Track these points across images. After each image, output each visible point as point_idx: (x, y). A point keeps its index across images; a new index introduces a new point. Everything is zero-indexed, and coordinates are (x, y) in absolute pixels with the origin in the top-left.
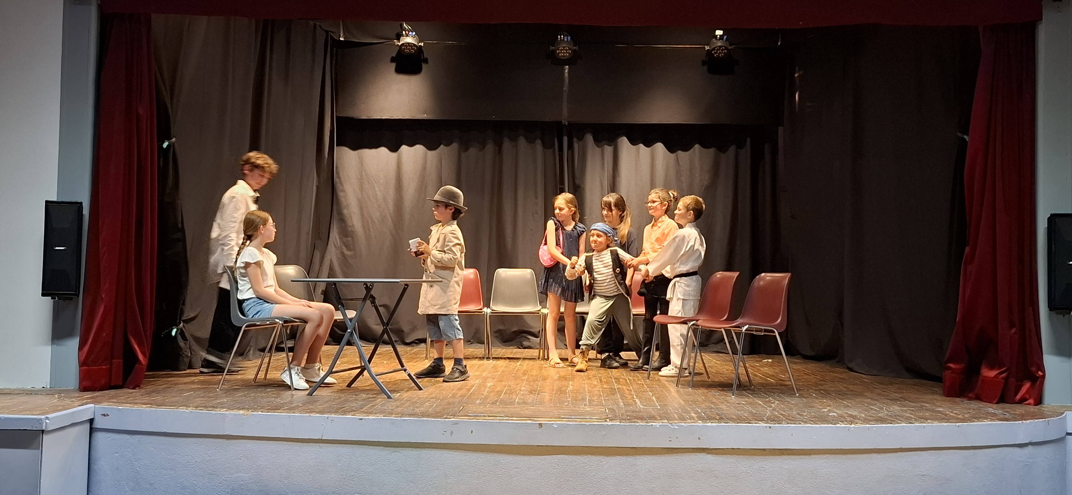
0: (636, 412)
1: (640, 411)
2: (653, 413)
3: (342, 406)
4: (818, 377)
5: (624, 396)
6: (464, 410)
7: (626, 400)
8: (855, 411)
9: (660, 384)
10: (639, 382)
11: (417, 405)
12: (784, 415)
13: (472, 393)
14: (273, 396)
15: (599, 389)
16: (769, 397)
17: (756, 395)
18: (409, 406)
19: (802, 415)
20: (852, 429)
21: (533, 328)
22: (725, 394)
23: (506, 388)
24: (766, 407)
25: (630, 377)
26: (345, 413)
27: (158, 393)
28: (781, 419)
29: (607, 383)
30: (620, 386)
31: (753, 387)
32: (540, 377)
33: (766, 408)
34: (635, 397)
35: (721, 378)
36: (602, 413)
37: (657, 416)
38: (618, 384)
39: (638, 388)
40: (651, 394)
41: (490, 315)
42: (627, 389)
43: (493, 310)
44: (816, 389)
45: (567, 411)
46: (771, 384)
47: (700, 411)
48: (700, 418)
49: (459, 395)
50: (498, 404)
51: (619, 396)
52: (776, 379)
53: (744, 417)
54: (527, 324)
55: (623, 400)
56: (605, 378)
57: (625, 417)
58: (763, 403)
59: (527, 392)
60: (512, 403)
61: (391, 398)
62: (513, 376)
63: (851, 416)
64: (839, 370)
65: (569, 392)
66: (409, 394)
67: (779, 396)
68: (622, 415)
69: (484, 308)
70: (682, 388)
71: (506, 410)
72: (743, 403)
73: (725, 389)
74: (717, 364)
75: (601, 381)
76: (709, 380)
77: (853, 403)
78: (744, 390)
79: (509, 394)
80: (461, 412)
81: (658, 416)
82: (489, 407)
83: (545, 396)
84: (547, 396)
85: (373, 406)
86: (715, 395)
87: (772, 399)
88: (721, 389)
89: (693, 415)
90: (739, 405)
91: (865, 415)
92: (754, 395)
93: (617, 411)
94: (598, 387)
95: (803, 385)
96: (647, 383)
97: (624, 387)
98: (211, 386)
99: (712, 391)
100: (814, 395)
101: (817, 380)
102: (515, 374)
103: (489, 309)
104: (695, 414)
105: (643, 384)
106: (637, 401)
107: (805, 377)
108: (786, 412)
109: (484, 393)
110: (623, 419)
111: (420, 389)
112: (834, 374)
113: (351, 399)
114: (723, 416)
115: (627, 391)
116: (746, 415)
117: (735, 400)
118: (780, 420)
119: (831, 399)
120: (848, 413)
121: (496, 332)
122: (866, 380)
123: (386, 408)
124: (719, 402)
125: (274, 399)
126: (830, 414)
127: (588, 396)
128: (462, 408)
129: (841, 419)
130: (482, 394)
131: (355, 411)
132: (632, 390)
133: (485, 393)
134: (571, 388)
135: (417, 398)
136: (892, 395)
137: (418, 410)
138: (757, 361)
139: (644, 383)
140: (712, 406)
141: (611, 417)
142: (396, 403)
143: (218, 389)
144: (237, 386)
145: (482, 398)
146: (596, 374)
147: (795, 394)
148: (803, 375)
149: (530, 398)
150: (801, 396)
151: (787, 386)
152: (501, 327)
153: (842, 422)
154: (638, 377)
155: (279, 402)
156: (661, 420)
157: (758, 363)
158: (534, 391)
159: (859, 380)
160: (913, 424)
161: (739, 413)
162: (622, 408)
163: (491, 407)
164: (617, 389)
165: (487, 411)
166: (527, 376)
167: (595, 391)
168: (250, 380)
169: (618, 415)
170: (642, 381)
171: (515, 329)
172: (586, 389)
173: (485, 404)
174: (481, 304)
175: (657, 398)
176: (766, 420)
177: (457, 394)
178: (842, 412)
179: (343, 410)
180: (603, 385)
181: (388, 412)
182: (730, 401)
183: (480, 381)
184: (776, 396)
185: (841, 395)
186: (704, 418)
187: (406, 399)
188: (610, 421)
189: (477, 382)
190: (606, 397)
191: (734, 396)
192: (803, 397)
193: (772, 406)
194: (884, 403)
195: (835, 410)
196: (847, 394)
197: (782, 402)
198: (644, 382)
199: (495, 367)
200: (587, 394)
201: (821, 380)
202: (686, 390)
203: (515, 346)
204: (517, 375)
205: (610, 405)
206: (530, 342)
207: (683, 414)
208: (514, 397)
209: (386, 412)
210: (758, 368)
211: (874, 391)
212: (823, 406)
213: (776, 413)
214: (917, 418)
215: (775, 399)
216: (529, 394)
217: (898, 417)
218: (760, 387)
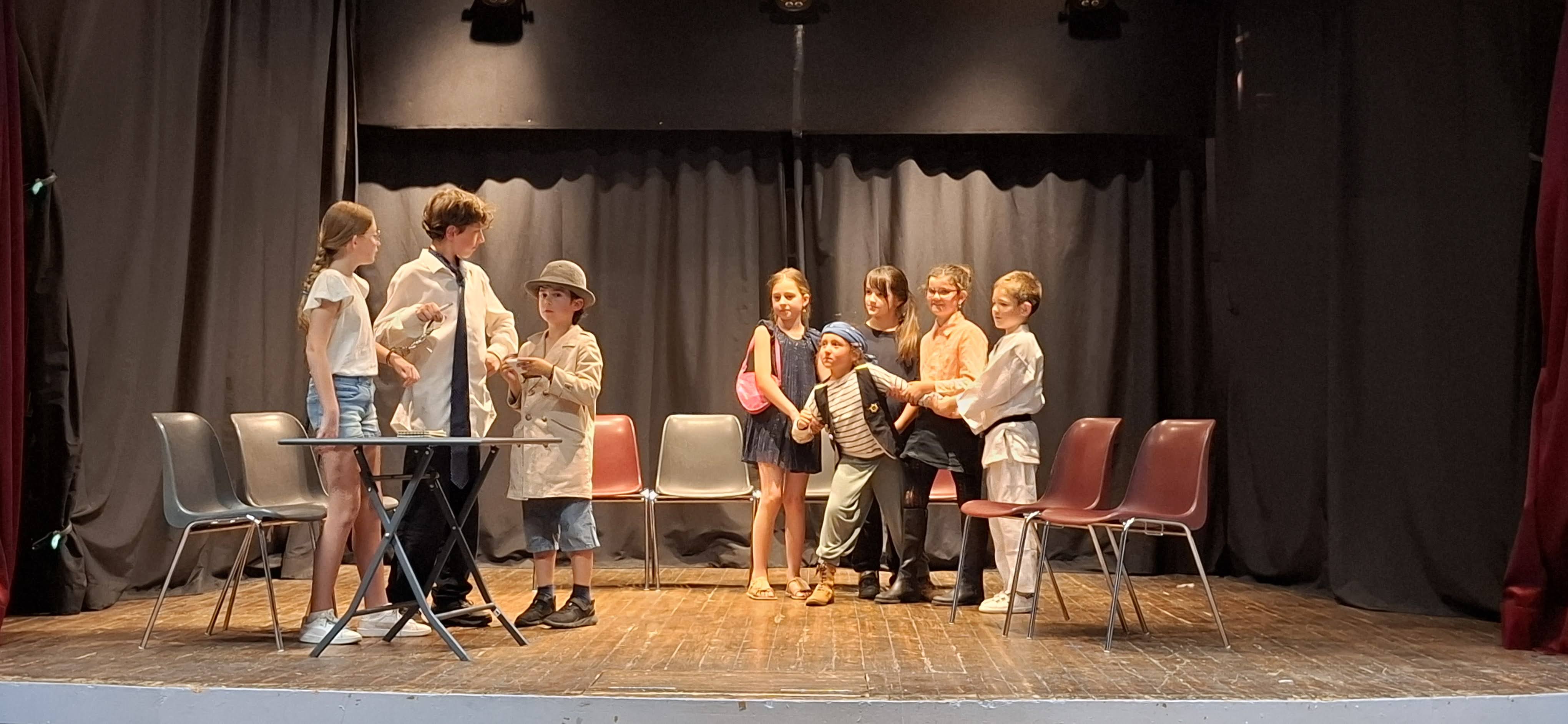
0: (922, 680)
1: (929, 679)
2: (955, 682)
3: (377, 675)
4: (1275, 615)
5: (904, 653)
6: (603, 681)
7: (905, 659)
8: (1329, 675)
9: (974, 631)
10: (935, 627)
11: (515, 673)
12: (1193, 684)
13: (618, 650)
14: (247, 658)
15: (857, 641)
16: (1175, 651)
17: (1151, 649)
18: (500, 673)
19: (1228, 683)
20: (1316, 707)
21: (739, 528)
22: (1092, 648)
23: (684, 640)
24: (1165, 669)
25: (920, 617)
26: (381, 686)
27: (30, 656)
28: (1187, 690)
29: (875, 629)
30: (898, 635)
31: (1148, 634)
32: (749, 620)
33: (1163, 670)
34: (923, 654)
35: (1091, 619)
36: (858, 683)
37: (959, 688)
38: (895, 631)
39: (931, 638)
40: (955, 648)
41: (655, 504)
42: (911, 641)
43: (660, 494)
44: (1266, 636)
45: (793, 680)
46: (1184, 629)
47: (1040, 677)
48: (1039, 690)
49: (594, 653)
50: (666, 668)
51: (893, 653)
52: (1194, 619)
53: (1120, 688)
54: (728, 518)
55: (899, 659)
56: (871, 620)
57: (899, 689)
58: (1160, 663)
59: (722, 647)
60: (691, 668)
61: (467, 660)
62: (699, 619)
63: (1318, 684)
64: (1319, 602)
65: (800, 647)
66: (502, 651)
67: (1192, 650)
68: (894, 686)
69: (643, 490)
70: (1015, 637)
71: (680, 680)
72: (1124, 662)
73: (1095, 638)
74: (1090, 593)
75: (863, 625)
76: (1069, 622)
77: (1328, 662)
78: (1130, 640)
79: (687, 651)
80: (597, 683)
81: (961, 686)
82: (648, 675)
83: (756, 653)
84: (758, 654)
85: (434, 674)
86: (1074, 650)
87: (1178, 656)
88: (1086, 638)
89: (1026, 684)
90: (1116, 667)
91: (1345, 682)
92: (1147, 648)
93: (886, 680)
94: (857, 636)
95: (1243, 629)
96: (949, 629)
97: (906, 637)
98: (129, 642)
99: (1070, 642)
100: (1260, 648)
101: (1270, 620)
102: (701, 614)
103: (653, 492)
104: (1030, 683)
105: (941, 631)
106: (925, 662)
107: (1250, 615)
108: (1200, 678)
109: (641, 649)
110: (894, 694)
111: (522, 643)
112: (1308, 610)
113: (392, 663)
114: (1081, 686)
115: (910, 643)
116: (1124, 684)
117: (1108, 658)
118: (1185, 692)
119: (1291, 654)
120: (1314, 679)
121: (668, 536)
122: (1365, 620)
123: (458, 678)
124: (1078, 661)
125: (248, 663)
126: (1281, 681)
127: (836, 653)
128: (598, 676)
129: (1299, 689)
130: (638, 652)
131: (399, 683)
132: (920, 642)
133: (643, 650)
134: (805, 638)
135: (514, 660)
136: (1405, 647)
137: (517, 681)
138: (1166, 587)
139: (943, 628)
140: (1065, 668)
141: (875, 689)
142: (475, 670)
143: (141, 645)
144: (177, 640)
145: (637, 658)
146: (855, 614)
147: (1224, 646)
148: (1248, 611)
149: (726, 658)
150: (1236, 649)
151: (1213, 633)
152: (678, 527)
153: (1299, 694)
154: (935, 618)
155: (258, 669)
156: (965, 693)
157: (1167, 589)
158: (736, 645)
159: (1352, 621)
160: (1428, 696)
161: (1112, 680)
162: (896, 674)
163: (653, 675)
164: (893, 639)
165: (644, 681)
166: (724, 618)
167: (850, 643)
168: (201, 629)
169: (887, 685)
170: (942, 625)
171: (705, 530)
172: (834, 641)
173: (642, 669)
174: (638, 483)
175: (965, 656)
176: (1159, 692)
177: (591, 651)
178: (1303, 678)
179: (377, 682)
180: (866, 633)
181: (462, 685)
182: (1101, 660)
183: (636, 629)
184: (1188, 650)
185: (1312, 647)
186: (1046, 689)
187: (494, 661)
188: (870, 696)
189: (630, 629)
190: (869, 654)
191: (1108, 651)
192: (1238, 652)
193: (1176, 668)
194: (1385, 661)
195: (1292, 674)
196: (1321, 645)
197: (1196, 661)
198: (945, 626)
199: (665, 601)
200: (835, 649)
201: (1279, 621)
202: (1022, 640)
203: (706, 561)
204: (706, 616)
205: (874, 669)
206: (734, 554)
207: (1008, 683)
208: (697, 656)
209: (457, 685)
210: (1166, 599)
211: (1375, 639)
212: (1270, 667)
213: (1181, 680)
214: (1439, 687)
215: (1185, 655)
216: (725, 651)
217: (1404, 686)
218: (1161, 634)
